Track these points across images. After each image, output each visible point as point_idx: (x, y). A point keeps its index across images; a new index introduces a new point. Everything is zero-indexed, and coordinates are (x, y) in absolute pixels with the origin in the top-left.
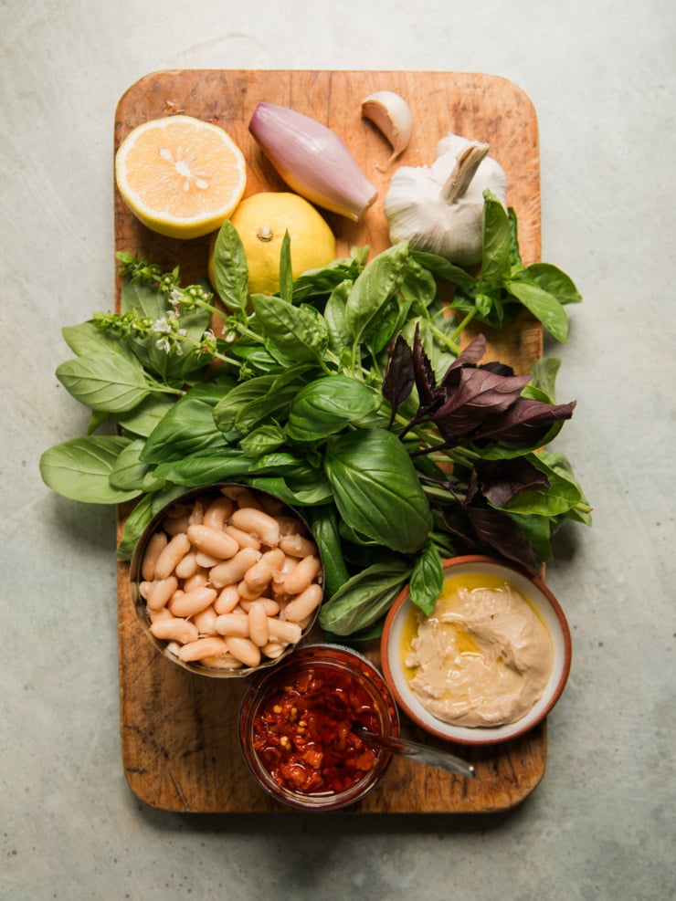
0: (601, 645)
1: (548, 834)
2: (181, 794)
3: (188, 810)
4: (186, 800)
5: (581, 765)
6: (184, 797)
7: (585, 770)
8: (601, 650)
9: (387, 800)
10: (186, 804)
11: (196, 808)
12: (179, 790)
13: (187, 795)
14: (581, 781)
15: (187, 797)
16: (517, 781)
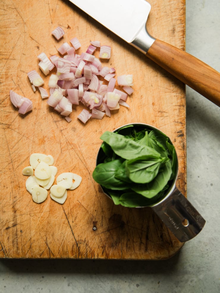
0: (212, 185)
1: (191, 282)
2: (4, 249)
3: (7, 257)
4: (6, 252)
5: (206, 246)
6: (6, 250)
7: (208, 248)
8: (212, 187)
9: (107, 252)
10: (6, 254)
11: (11, 256)
12: (3, 247)
13: (7, 249)
14: (206, 254)
15: (7, 251)
16: (172, 243)
